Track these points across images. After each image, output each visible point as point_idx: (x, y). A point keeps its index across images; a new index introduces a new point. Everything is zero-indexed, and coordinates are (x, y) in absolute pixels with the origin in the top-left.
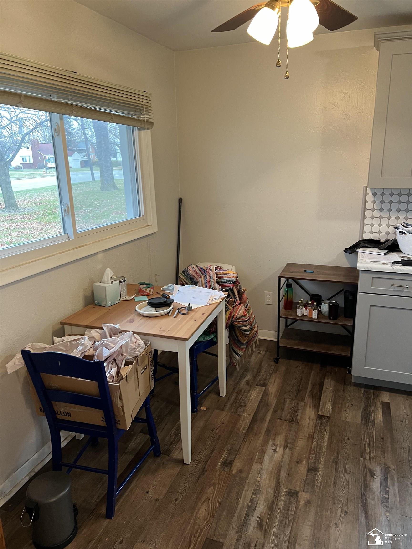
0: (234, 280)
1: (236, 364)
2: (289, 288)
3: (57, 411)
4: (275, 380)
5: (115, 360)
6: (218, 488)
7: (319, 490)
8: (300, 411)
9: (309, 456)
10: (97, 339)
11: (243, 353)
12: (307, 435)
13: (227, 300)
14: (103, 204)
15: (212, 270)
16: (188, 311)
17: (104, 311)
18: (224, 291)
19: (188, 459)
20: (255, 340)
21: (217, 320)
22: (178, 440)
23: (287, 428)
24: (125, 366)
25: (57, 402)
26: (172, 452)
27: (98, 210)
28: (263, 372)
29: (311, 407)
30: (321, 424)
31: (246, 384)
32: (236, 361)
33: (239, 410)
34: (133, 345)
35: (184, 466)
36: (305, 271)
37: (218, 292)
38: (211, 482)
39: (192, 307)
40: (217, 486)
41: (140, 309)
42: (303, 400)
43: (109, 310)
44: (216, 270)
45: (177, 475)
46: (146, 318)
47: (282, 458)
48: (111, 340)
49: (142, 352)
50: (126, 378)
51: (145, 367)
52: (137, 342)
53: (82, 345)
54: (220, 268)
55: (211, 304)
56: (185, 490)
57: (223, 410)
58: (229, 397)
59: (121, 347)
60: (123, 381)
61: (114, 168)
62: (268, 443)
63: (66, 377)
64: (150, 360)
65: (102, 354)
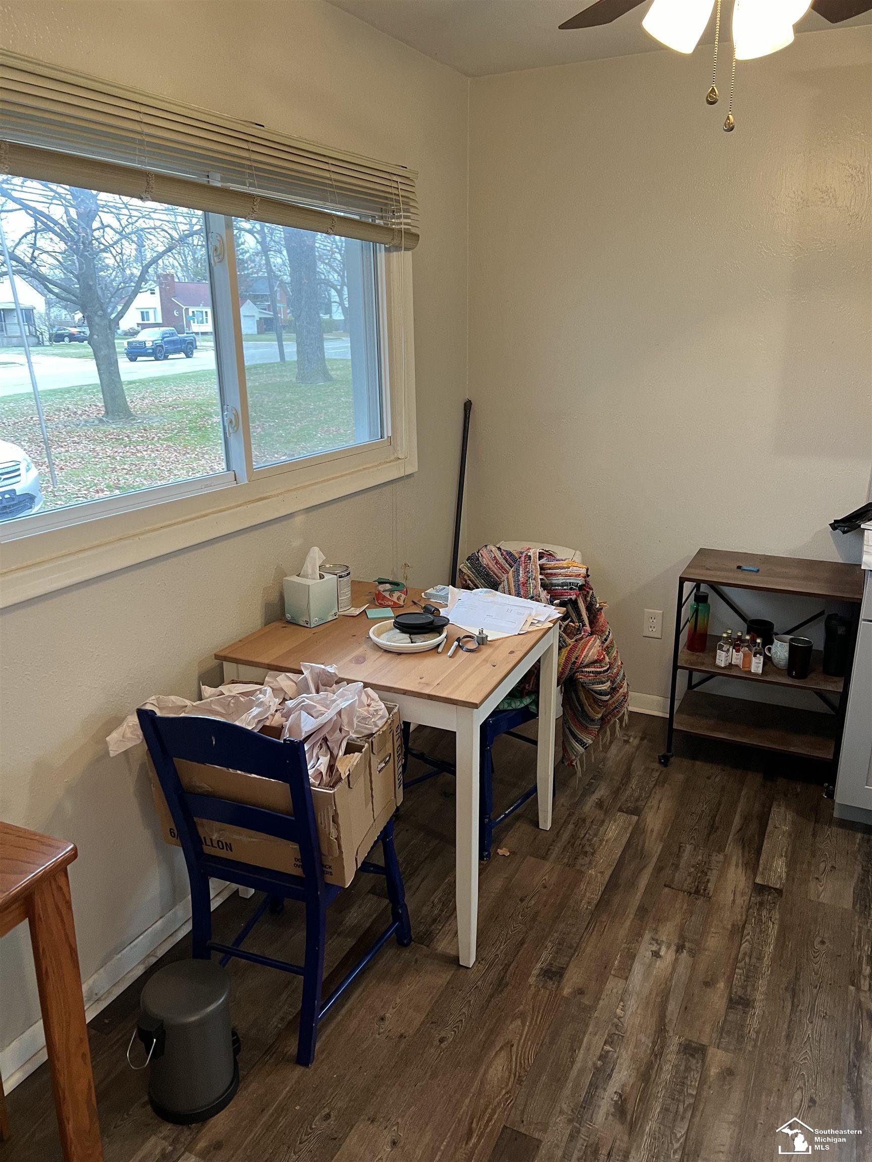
0: (580, 581)
1: (576, 762)
2: (700, 604)
3: (205, 838)
4: (660, 801)
5: (325, 739)
6: (531, 1023)
7: (755, 1046)
8: (714, 872)
9: (733, 972)
10: (290, 693)
11: (592, 739)
12: (729, 927)
13: (563, 626)
14: (302, 412)
15: (532, 558)
16: (479, 644)
17: (304, 635)
18: (557, 605)
19: (469, 956)
20: (621, 715)
21: (540, 666)
22: (448, 915)
23: (685, 907)
24: (345, 754)
25: (204, 820)
26: (435, 940)
27: (291, 424)
28: (634, 782)
29: (740, 865)
30: (761, 904)
31: (595, 807)
32: (576, 756)
33: (581, 861)
34: (363, 711)
35: (461, 971)
36: (739, 567)
37: (545, 606)
38: (517, 1010)
39: (487, 636)
40: (529, 1019)
41: (378, 635)
42: (721, 849)
43: (314, 633)
44: (540, 558)
45: (447, 987)
46: (390, 655)
47: (672, 972)
48: (319, 698)
49: (380, 726)
50: (347, 780)
51: (386, 758)
52: (373, 705)
53: (258, 706)
54: (551, 555)
55: (528, 632)
56: (462, 1020)
57: (544, 858)
58: (558, 833)
59: (339, 713)
60: (342, 785)
61: (325, 336)
62: (642, 936)
63: (225, 769)
64: (397, 744)
65: (299, 726)
